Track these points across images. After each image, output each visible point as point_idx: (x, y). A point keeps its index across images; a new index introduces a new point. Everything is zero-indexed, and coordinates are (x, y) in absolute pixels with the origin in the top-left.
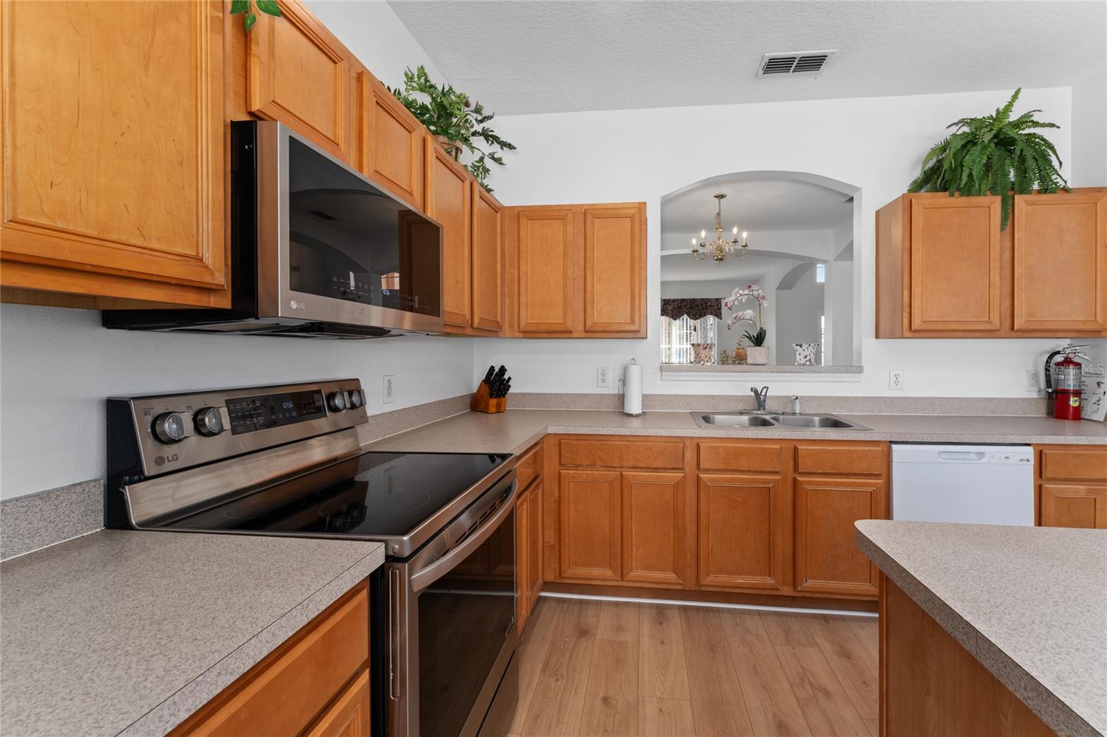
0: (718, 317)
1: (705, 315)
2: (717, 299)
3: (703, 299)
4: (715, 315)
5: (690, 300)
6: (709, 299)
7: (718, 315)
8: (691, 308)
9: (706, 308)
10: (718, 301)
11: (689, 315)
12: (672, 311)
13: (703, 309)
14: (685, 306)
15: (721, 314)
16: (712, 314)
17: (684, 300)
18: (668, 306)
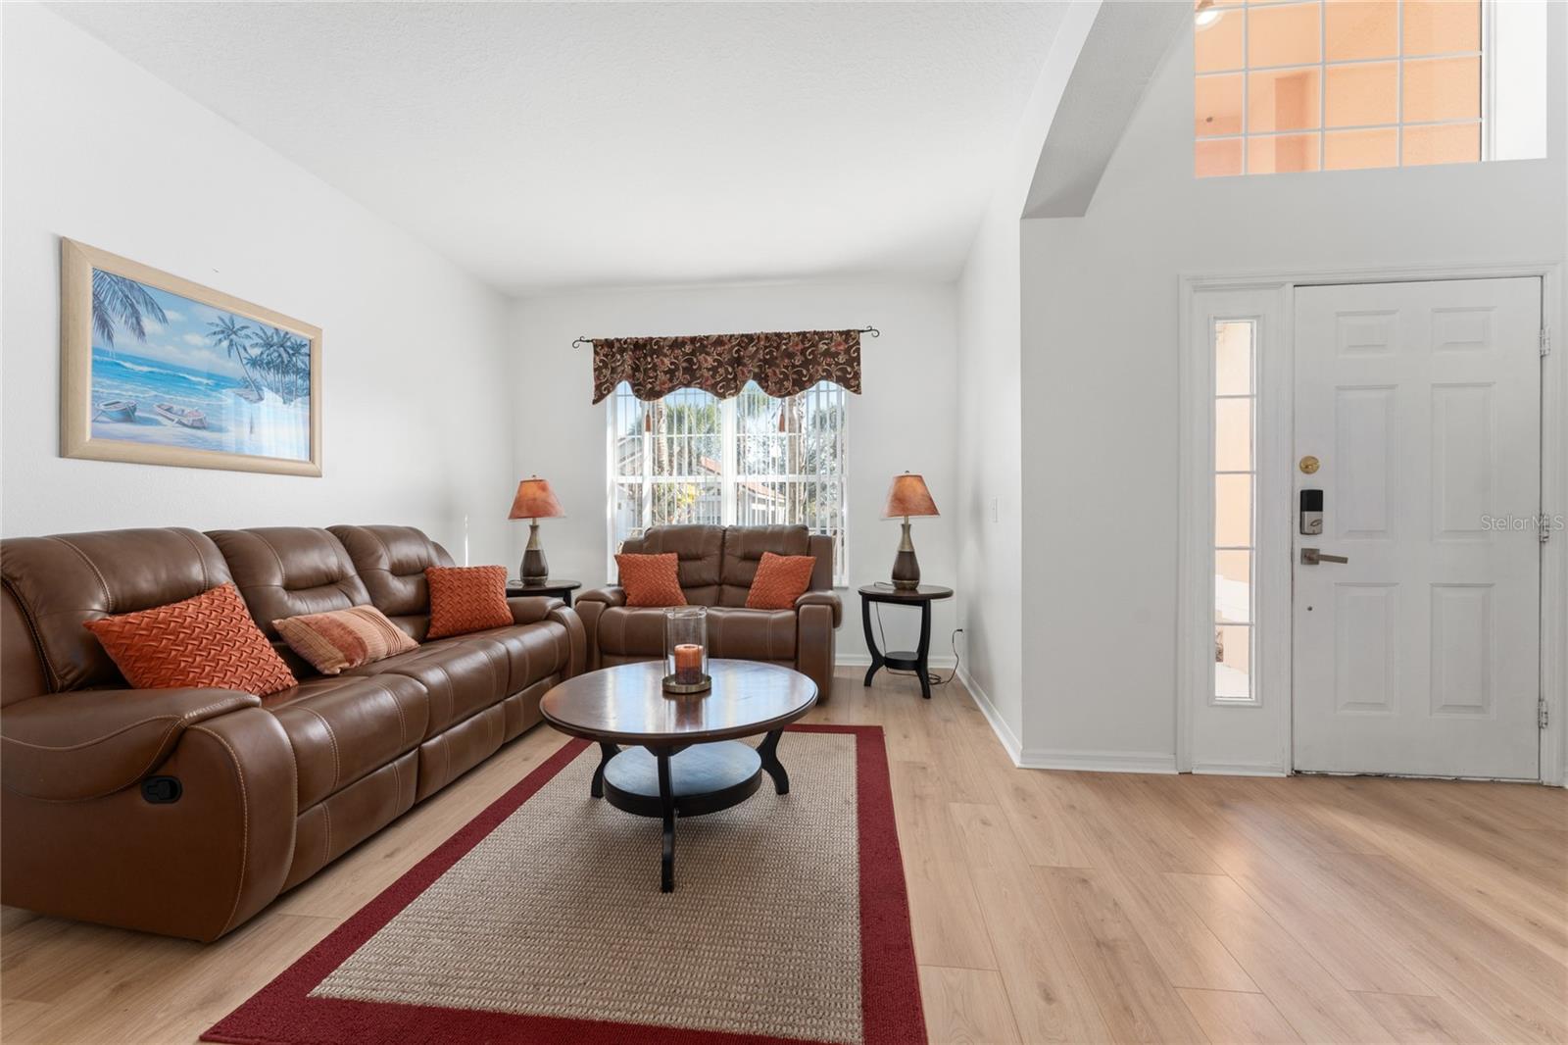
0: (848, 387)
1: (812, 381)
2: (847, 334)
3: (804, 334)
4: (839, 380)
5: (767, 337)
6: (821, 335)
7: (850, 380)
8: (769, 362)
9: (815, 362)
10: (850, 338)
11: (762, 380)
12: (714, 369)
13: (806, 363)
14: (752, 357)
15: (857, 376)
16: (828, 377)
17: (750, 338)
18: (701, 357)
